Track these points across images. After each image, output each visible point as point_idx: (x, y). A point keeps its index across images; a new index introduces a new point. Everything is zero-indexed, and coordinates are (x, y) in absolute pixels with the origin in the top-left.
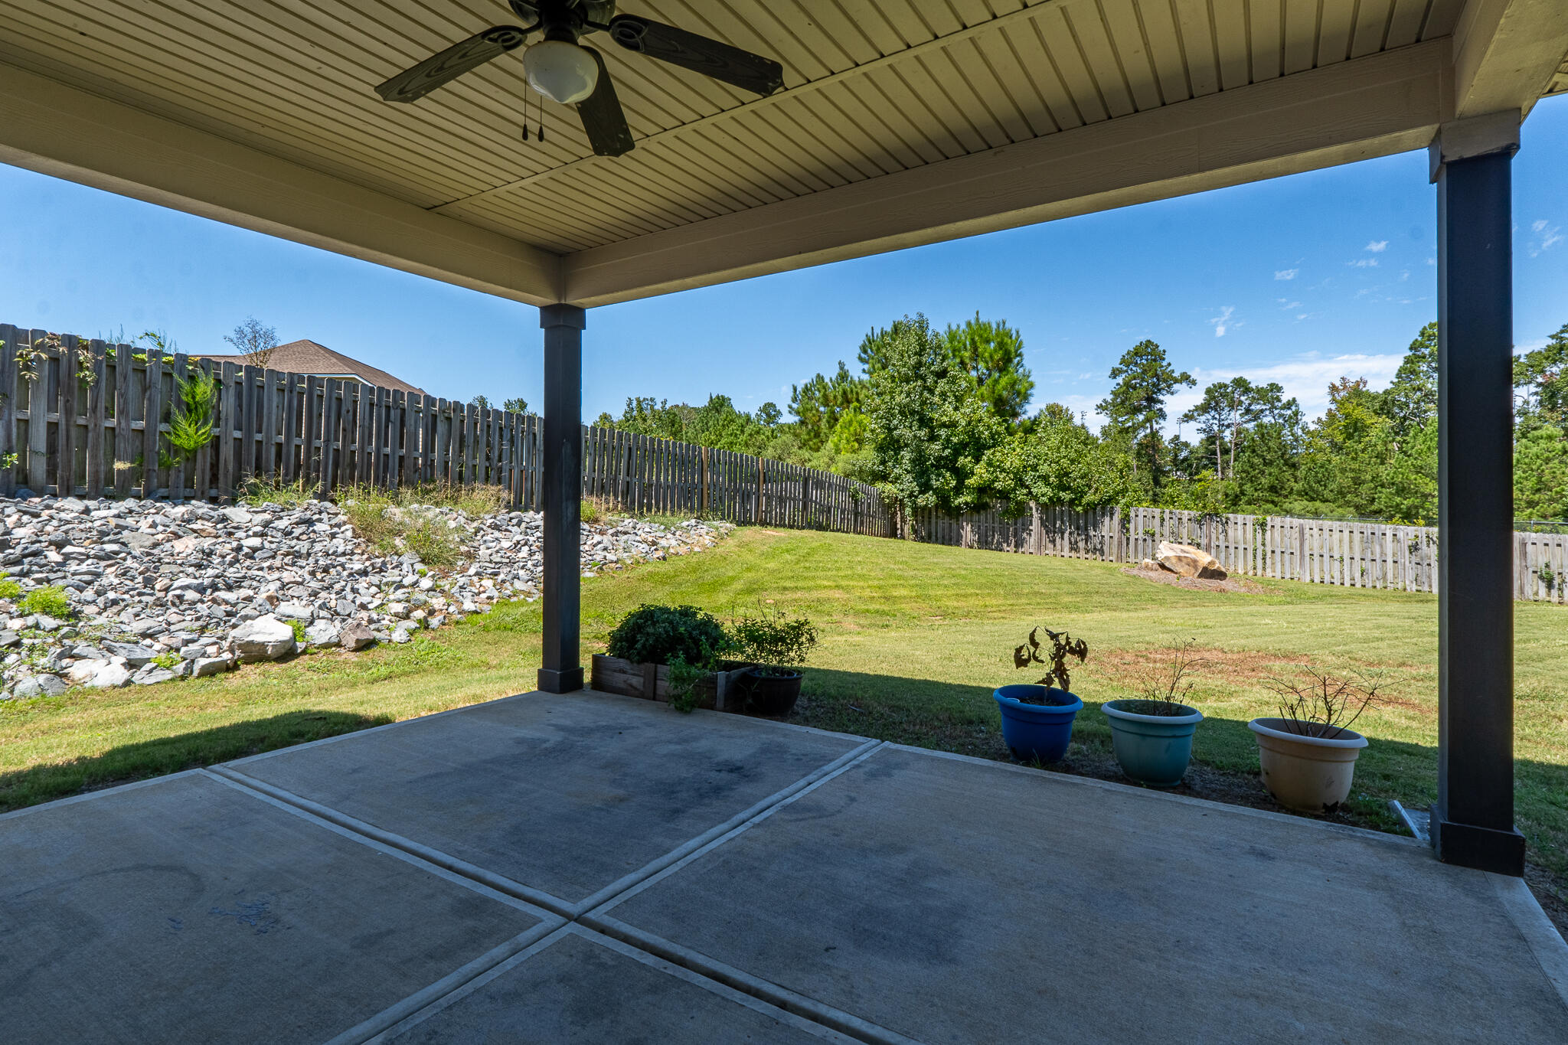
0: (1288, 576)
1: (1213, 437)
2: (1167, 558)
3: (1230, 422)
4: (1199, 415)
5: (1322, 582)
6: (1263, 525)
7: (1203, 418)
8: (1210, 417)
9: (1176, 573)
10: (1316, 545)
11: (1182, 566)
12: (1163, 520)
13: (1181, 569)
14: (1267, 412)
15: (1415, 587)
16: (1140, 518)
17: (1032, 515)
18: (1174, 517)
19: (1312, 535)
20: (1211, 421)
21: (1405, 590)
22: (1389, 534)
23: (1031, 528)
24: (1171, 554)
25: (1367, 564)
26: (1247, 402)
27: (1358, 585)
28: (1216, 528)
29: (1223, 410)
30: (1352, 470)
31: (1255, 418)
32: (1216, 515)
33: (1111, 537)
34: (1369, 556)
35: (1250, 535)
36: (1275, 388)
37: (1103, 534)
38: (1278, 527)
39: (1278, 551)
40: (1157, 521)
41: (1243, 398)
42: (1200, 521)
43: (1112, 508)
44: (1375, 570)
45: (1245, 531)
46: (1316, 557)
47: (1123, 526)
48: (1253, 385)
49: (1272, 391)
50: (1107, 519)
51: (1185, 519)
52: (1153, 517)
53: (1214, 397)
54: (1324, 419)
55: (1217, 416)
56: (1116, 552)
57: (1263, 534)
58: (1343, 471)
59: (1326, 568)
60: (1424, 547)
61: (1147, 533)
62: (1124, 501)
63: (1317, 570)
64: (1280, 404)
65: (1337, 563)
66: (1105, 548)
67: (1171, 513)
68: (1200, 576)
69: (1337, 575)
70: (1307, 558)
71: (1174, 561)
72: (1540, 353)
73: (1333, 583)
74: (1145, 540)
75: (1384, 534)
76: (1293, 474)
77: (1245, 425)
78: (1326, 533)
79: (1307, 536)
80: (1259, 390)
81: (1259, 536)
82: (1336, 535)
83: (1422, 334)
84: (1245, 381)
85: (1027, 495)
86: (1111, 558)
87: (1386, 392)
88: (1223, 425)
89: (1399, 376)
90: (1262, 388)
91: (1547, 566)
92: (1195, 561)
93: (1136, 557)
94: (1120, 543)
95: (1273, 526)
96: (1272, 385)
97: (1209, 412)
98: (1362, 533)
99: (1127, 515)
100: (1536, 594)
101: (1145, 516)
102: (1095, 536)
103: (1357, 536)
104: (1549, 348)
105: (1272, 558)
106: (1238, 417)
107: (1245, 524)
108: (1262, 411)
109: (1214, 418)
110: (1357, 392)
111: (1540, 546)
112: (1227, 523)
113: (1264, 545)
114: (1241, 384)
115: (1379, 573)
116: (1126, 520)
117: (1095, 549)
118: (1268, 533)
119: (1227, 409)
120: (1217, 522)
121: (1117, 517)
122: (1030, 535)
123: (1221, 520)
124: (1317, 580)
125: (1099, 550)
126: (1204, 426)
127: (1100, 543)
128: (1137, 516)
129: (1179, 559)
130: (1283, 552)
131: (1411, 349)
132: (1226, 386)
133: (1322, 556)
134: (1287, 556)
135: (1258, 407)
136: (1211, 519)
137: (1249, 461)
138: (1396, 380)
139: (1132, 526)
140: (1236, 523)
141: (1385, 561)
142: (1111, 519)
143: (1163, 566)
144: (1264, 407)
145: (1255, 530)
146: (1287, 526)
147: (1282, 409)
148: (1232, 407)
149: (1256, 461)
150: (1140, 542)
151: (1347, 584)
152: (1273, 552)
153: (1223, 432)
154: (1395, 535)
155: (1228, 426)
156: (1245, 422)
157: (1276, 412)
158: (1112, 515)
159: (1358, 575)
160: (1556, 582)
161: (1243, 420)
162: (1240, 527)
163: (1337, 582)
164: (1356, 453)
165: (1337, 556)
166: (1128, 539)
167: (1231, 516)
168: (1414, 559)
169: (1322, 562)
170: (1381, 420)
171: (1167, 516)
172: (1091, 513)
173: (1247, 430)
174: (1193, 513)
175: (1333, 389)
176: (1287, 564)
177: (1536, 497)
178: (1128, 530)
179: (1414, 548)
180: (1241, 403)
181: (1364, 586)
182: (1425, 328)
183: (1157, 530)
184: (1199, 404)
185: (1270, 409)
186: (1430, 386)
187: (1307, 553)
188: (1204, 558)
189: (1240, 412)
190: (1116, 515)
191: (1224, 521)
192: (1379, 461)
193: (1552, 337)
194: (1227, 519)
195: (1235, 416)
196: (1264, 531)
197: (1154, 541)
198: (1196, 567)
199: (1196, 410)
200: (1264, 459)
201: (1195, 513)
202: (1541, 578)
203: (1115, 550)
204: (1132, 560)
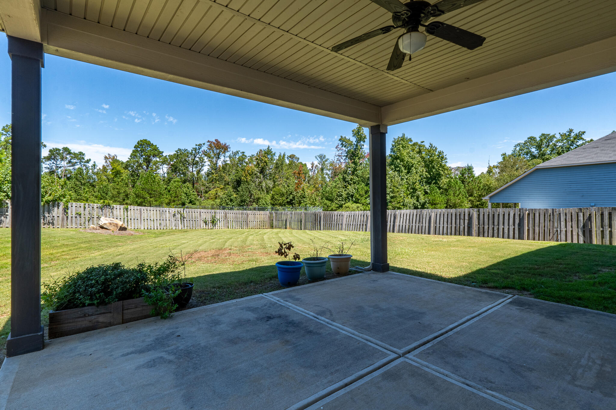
0: (136, 228)
1: (53, 171)
2: (105, 224)
3: (61, 166)
4: (45, 161)
5: (148, 229)
6: (127, 209)
7: (48, 163)
8: (51, 163)
9: (109, 230)
10: (146, 216)
11: (112, 227)
12: (85, 208)
13: (111, 228)
14: (79, 163)
15: (175, 228)
16: (74, 208)
17: (8, 207)
18: (90, 206)
19: (144, 212)
20: (52, 165)
21: (172, 229)
22: (167, 211)
23: (7, 214)
24: (106, 222)
25: (162, 222)
26: (69, 158)
27: (159, 229)
28: (109, 211)
29: (58, 160)
30: (117, 189)
31: (73, 166)
32: (109, 206)
33: (58, 217)
34: (162, 219)
35: (122, 213)
36: (81, 153)
37: (53, 215)
38: (132, 209)
39: (132, 219)
40: (82, 208)
41: (68, 156)
42: (102, 208)
43: (59, 203)
44: (163, 223)
45: (120, 212)
46: (146, 220)
47: (65, 211)
48: (72, 151)
49: (80, 155)
50: (56, 209)
51: (95, 207)
52: (80, 207)
53: (54, 154)
54: (101, 168)
55: (55, 162)
56: (61, 223)
57: (127, 213)
58: (114, 189)
59: (149, 224)
60: (177, 215)
61: (77, 214)
62: (64, 200)
63: (146, 225)
64: (84, 161)
65: (152, 222)
66: (55, 222)
67: (89, 205)
68: (119, 230)
69: (152, 226)
70: (143, 221)
71: (108, 225)
72: (172, 155)
73: (151, 229)
74: (76, 217)
75: (166, 211)
76: (93, 189)
77: (68, 168)
78: (149, 211)
79: (142, 213)
80: (75, 154)
81: (126, 213)
82: (152, 212)
83: (138, 143)
84: (68, 149)
85: (5, 196)
86: (58, 226)
87: (127, 161)
88: (58, 167)
89: (131, 156)
90: (76, 153)
91: (205, 219)
92: (117, 224)
93: (72, 224)
94: (63, 220)
95: (130, 210)
96: (80, 152)
97: (51, 160)
98: (160, 211)
99: (67, 206)
100: (203, 227)
101: (76, 207)
102: (49, 216)
103: (158, 212)
104: (174, 154)
105: (130, 221)
106: (65, 164)
107: (120, 209)
108: (76, 163)
109: (53, 163)
110: (114, 160)
111: (204, 213)
112: (113, 208)
113: (127, 217)
114: (66, 150)
115: (165, 224)
116: (66, 209)
117: (49, 222)
118: (129, 212)
119: (60, 160)
120: (109, 208)
121: (61, 207)
122: (6, 218)
123: (111, 208)
124: (146, 228)
125: (51, 223)
126: (48, 166)
127: (52, 219)
128: (72, 206)
129: (110, 224)
130: (134, 219)
131: (134, 147)
132: (59, 150)
133: (147, 220)
134: (136, 220)
135: (75, 161)
136: (107, 207)
137: (75, 183)
138: (130, 158)
139: (69, 211)
140: (117, 209)
141: (166, 220)
142: (58, 208)
143: (102, 227)
144: (77, 161)
145: (124, 211)
146: (136, 209)
147: (85, 162)
148: (62, 159)
149: (78, 183)
150: (74, 218)
151: (156, 229)
152: (131, 219)
153: (58, 170)
154: (169, 211)
155: (60, 167)
156: (69, 167)
157: (82, 163)
158: (58, 206)
159: (159, 225)
160: (207, 223)
161: (68, 165)
162: (118, 210)
163: (152, 229)
164: (118, 183)
165: (152, 219)
166: (67, 217)
167: (115, 206)
168: (175, 219)
169: (147, 222)
170: (126, 171)
171: (87, 206)
172: (46, 206)
173: (70, 170)
174: (98, 205)
175: (106, 158)
176: (136, 223)
177: (175, 199)
178: (67, 213)
179: (174, 215)
180: (66, 158)
181: (160, 229)
182: (139, 141)
183: (82, 212)
184: (46, 156)
185: (79, 162)
186: (140, 161)
187: (142, 219)
188: (120, 223)
189: (66, 162)
190: (61, 206)
191: (112, 208)
192: (126, 186)
193: (176, 151)
194: (113, 207)
195: (64, 163)
196: (127, 211)
197: (80, 217)
198: (117, 227)
199: (44, 159)
200: (81, 183)
201: (99, 205)
202: (204, 222)
203: (60, 223)
204: (69, 226)
